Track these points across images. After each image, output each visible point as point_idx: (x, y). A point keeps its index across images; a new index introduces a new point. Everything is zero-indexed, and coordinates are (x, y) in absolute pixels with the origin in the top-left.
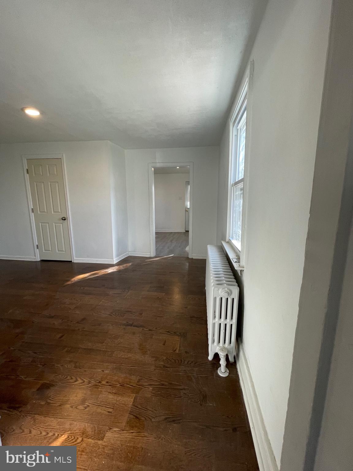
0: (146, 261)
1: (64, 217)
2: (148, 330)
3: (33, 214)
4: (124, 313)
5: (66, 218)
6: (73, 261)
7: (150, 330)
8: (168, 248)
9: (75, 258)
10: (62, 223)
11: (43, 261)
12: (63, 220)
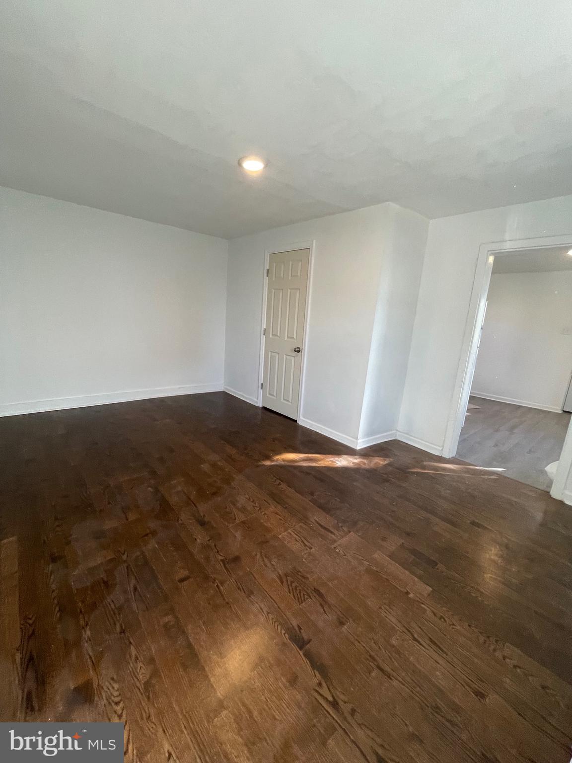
0: (425, 463)
1: (298, 348)
2: (330, 699)
3: (264, 336)
4: (308, 595)
5: (301, 350)
6: (298, 422)
7: (335, 704)
8: (496, 445)
9: (301, 418)
10: (295, 357)
11: (265, 408)
12: (296, 351)
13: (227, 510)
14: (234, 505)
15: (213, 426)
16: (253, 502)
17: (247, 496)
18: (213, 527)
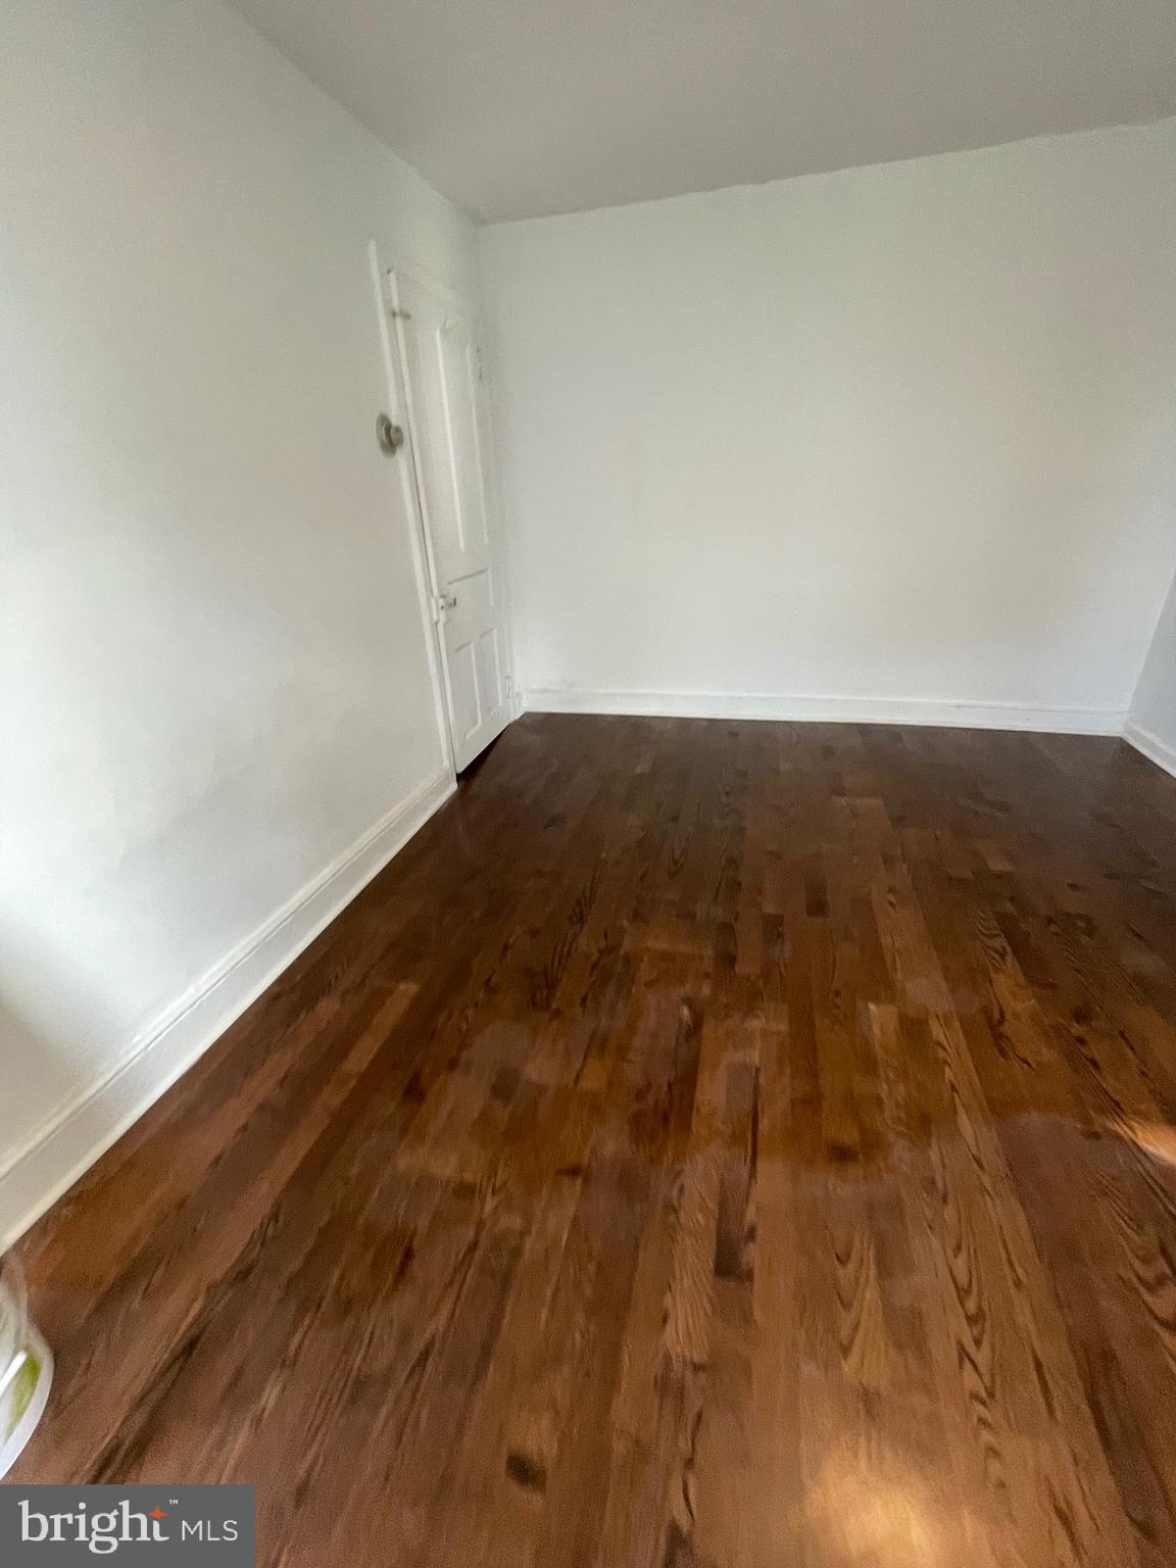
13: (841, 1272)
14: (884, 1269)
15: (997, 865)
16: (971, 1320)
17: (960, 1265)
18: (747, 1317)
